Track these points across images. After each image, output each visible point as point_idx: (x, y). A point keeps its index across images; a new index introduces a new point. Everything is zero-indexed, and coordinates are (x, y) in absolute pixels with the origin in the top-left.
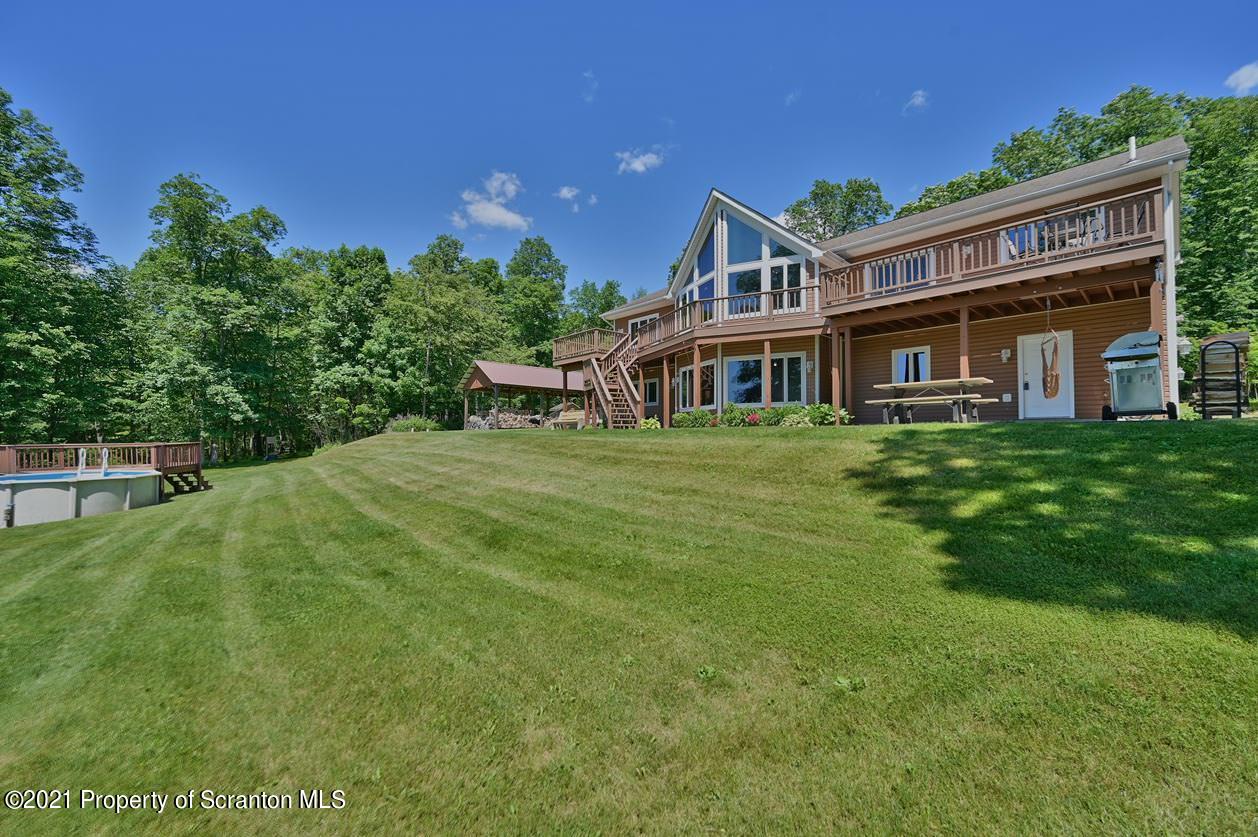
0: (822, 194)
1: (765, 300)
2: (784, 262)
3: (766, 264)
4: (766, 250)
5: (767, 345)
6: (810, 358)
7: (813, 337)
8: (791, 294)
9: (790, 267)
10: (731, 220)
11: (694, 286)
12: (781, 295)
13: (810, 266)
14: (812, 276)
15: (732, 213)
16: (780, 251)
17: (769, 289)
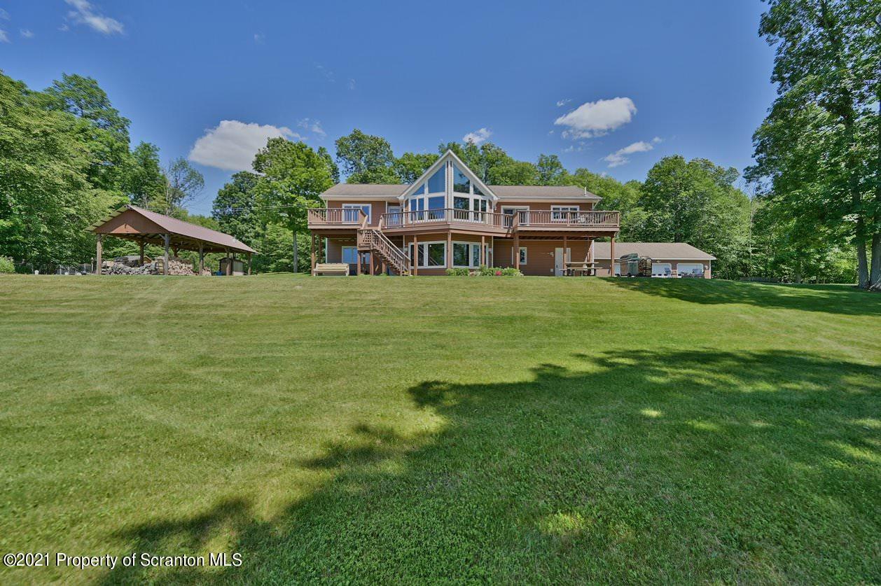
0: (357, 137)
1: (471, 215)
2: (480, 198)
3: (471, 196)
4: (471, 189)
5: (483, 238)
6: (490, 247)
7: (491, 237)
8: (482, 214)
9: (482, 201)
10: (455, 167)
11: (426, 196)
12: (478, 214)
13: (490, 203)
14: (491, 208)
15: (457, 166)
16: (477, 192)
17: (473, 210)
